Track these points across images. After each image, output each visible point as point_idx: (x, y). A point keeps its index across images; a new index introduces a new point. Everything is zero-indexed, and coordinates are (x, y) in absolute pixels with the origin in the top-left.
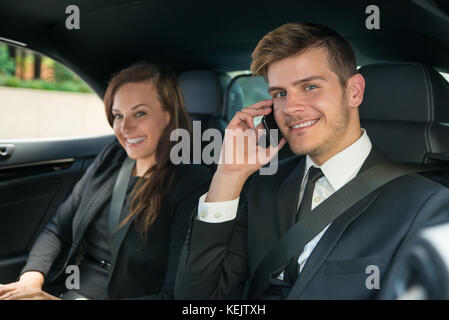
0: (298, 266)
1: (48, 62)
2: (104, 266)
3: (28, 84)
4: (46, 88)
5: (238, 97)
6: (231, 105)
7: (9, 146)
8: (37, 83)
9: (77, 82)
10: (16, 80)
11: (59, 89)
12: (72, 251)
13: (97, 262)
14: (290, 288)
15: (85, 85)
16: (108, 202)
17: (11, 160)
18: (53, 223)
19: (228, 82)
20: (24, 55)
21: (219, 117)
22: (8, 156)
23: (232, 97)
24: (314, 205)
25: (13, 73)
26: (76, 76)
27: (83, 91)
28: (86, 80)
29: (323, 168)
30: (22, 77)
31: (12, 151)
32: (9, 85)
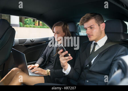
0: (91, 63)
1: (41, 22)
2: (53, 63)
3: (37, 27)
4: (41, 27)
5: (79, 28)
6: (78, 30)
7: (33, 39)
8: (39, 26)
9: (46, 26)
10: (35, 26)
11: (43, 28)
12: (46, 60)
13: (51, 63)
14: (90, 68)
15: (48, 27)
16: (53, 50)
17: (34, 42)
18: (42, 55)
19: (77, 25)
20: (36, 21)
21: (76, 32)
22: (33, 41)
23: (78, 28)
24: (95, 50)
25: (34, 25)
26: (46, 25)
27: (48, 28)
28: (48, 26)
29: (97, 43)
30: (36, 25)
31: (34, 40)
32: (34, 27)
